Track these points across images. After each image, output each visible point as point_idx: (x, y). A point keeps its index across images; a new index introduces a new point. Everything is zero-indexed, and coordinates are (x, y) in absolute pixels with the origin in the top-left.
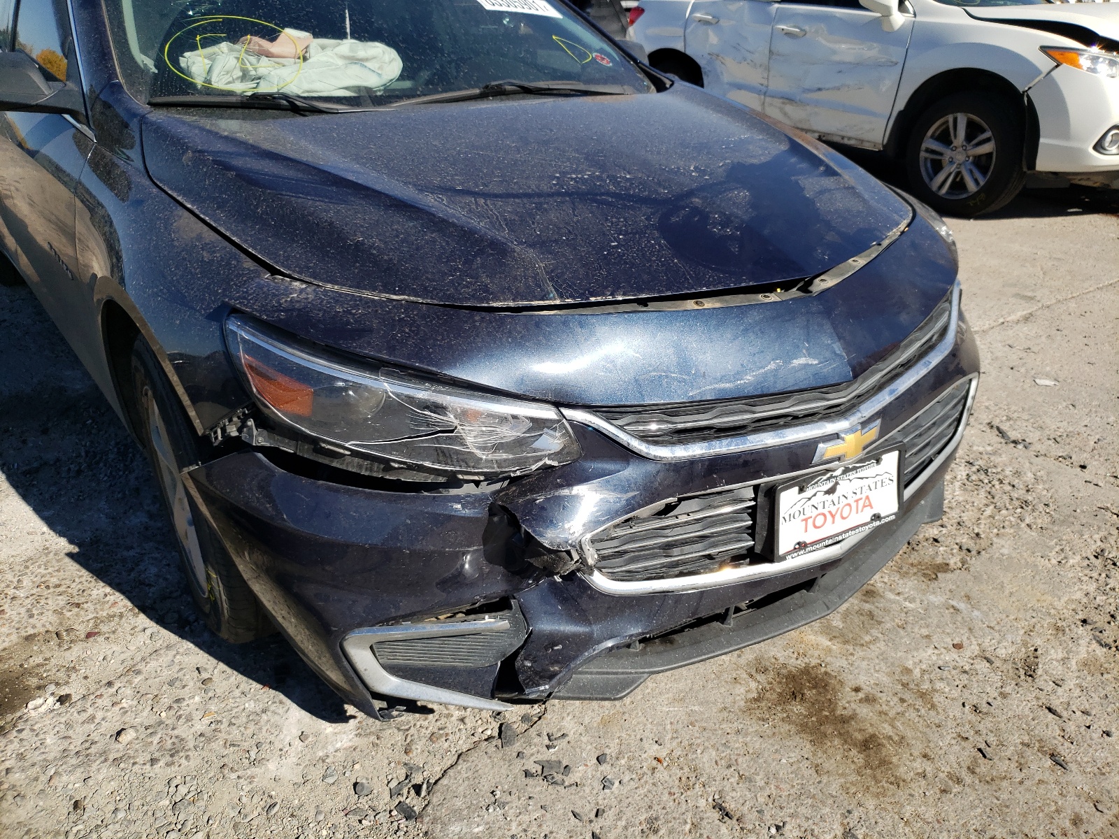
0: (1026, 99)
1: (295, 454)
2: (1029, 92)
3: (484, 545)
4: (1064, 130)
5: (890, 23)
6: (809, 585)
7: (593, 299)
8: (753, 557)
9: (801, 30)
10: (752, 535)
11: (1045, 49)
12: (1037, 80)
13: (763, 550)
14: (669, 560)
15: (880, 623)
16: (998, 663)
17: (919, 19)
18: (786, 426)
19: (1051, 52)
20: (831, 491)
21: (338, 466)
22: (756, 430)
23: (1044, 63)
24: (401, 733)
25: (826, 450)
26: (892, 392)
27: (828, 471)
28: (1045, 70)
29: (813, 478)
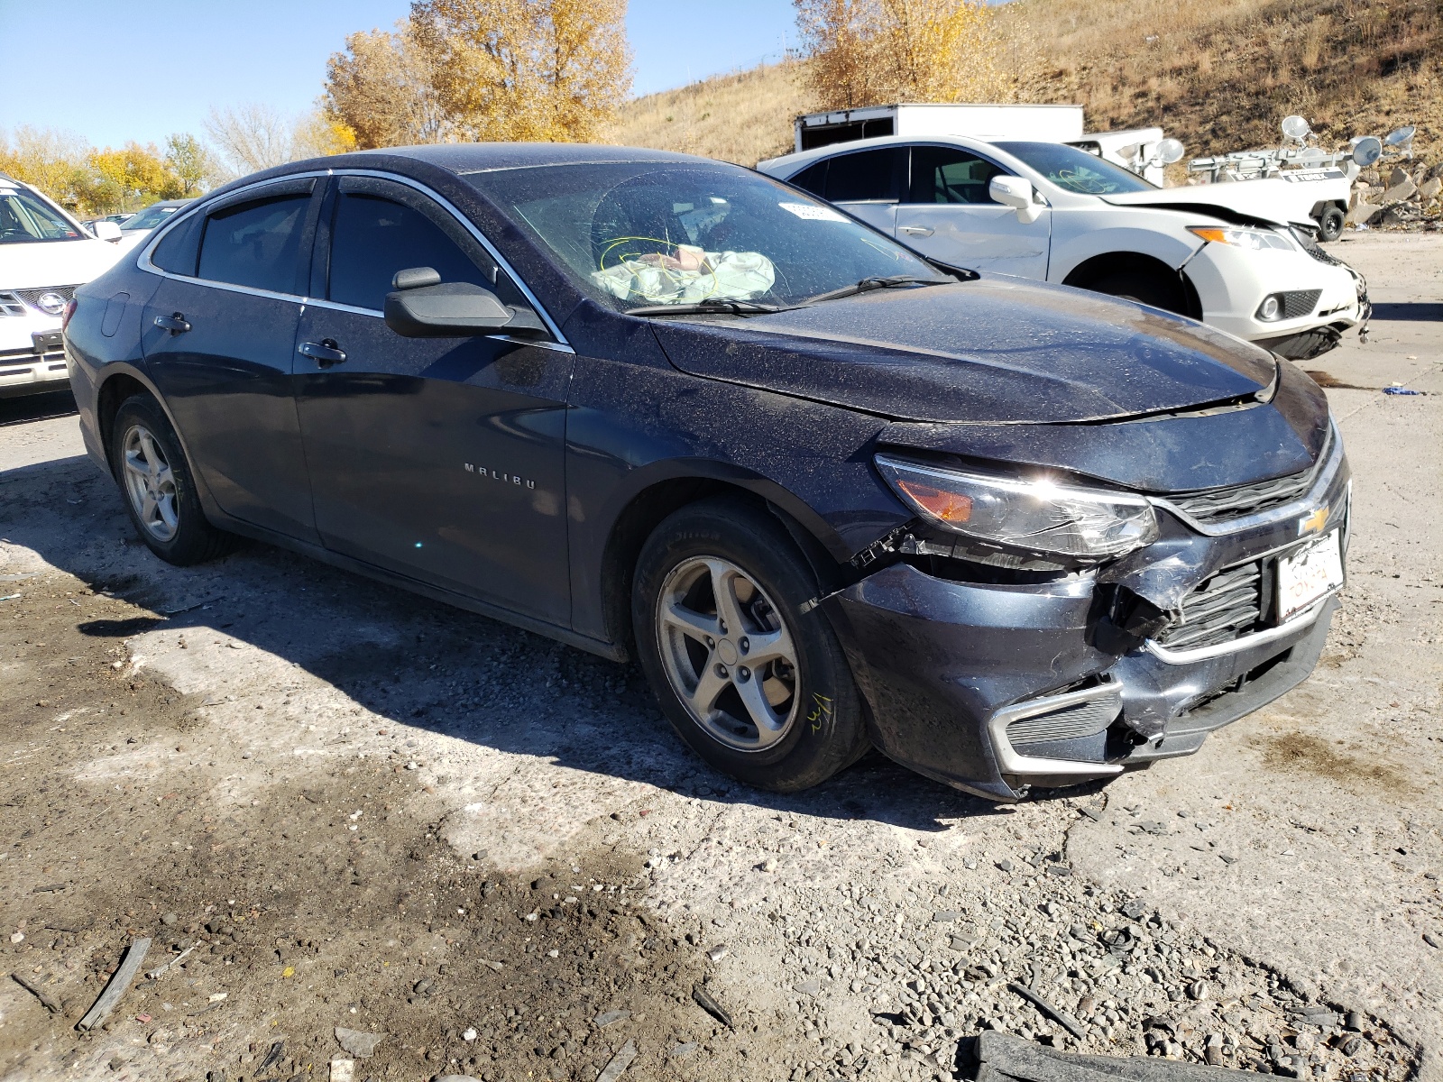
0: (1181, 276)
1: (950, 558)
2: (1185, 269)
3: (1087, 624)
4: (1225, 304)
5: (1027, 216)
6: (1285, 656)
7: (1149, 410)
8: (1258, 626)
9: (928, 229)
10: (1258, 606)
11: (1190, 228)
12: (1189, 258)
13: (1266, 619)
14: (1205, 632)
15: (1321, 700)
16: (1433, 712)
17: (1055, 209)
18: (1274, 506)
19: (1195, 230)
20: (1304, 563)
21: (987, 563)
22: (1262, 510)
23: (1194, 242)
24: (1001, 828)
25: (1303, 525)
26: (1326, 480)
27: (1304, 543)
28: (1195, 248)
29: (1296, 550)
